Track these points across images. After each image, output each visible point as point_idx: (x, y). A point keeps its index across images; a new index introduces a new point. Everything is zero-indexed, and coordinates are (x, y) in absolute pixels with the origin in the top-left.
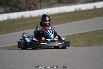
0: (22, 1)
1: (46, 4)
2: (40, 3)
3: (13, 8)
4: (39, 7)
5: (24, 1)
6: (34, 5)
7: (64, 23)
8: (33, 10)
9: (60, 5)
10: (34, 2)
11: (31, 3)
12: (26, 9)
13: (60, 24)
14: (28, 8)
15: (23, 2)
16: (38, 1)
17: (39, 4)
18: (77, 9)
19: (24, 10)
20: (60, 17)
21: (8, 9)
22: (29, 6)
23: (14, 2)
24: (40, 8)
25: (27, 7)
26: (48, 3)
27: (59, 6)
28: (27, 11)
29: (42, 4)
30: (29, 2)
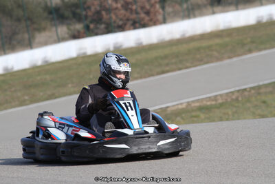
0: (115, 5)
1: (178, 7)
2: (163, 8)
3: (92, 26)
4: (160, 17)
5: (119, 5)
6: (148, 13)
7: (230, 58)
8: (144, 26)
9: (216, 9)
10: (148, 7)
11: (139, 10)
12: (125, 24)
13: (218, 59)
14: (131, 22)
15: (117, 8)
16: (156, 2)
17: (161, 11)
18: (262, 17)
19: (121, 28)
20: (218, 41)
21: (79, 27)
22: (134, 16)
23: (93, 9)
24: (164, 21)
25: (128, 20)
26: (185, 6)
27: (214, 13)
28: (129, 29)
29: (169, 9)
30: (134, 7)
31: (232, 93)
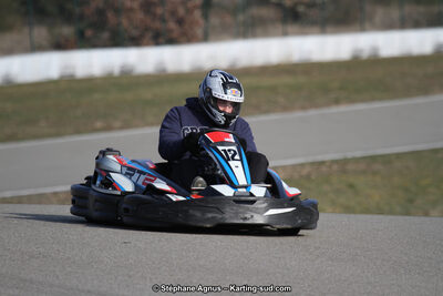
0: (128, 3)
1: (229, 19)
2: (206, 16)
3: (89, 33)
4: (199, 32)
5: (135, 5)
6: (180, 22)
7: (303, 108)
8: (171, 41)
9: (290, 28)
10: (181, 11)
11: (167, 16)
12: (142, 36)
13: (285, 109)
14: (150, 35)
15: (131, 9)
16: (195, 7)
17: (201, 21)
18: (361, 51)
19: (135, 41)
20: (287, 80)
21: (67, 31)
22: (157, 25)
23: (93, 5)
24: (205, 38)
25: (147, 29)
26: (241, 18)
27: (285, 34)
28: (147, 44)
29: (214, 20)
30: (159, 11)
31: (302, 165)
